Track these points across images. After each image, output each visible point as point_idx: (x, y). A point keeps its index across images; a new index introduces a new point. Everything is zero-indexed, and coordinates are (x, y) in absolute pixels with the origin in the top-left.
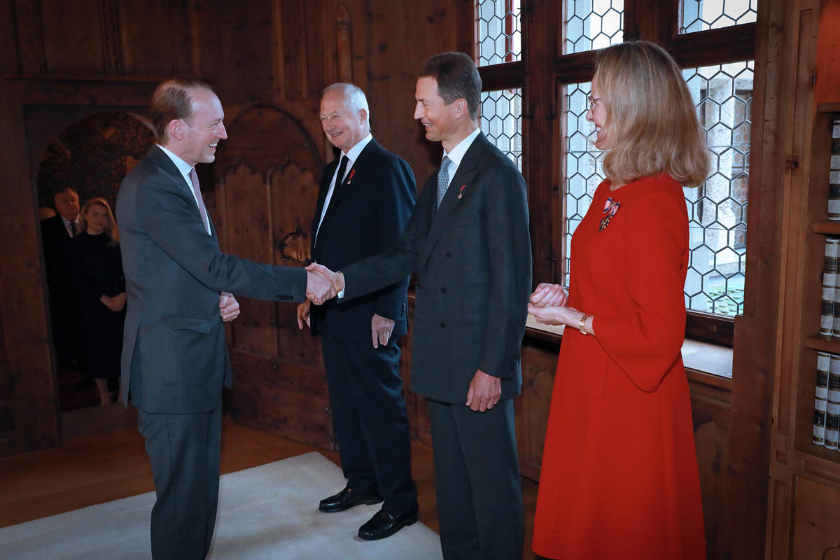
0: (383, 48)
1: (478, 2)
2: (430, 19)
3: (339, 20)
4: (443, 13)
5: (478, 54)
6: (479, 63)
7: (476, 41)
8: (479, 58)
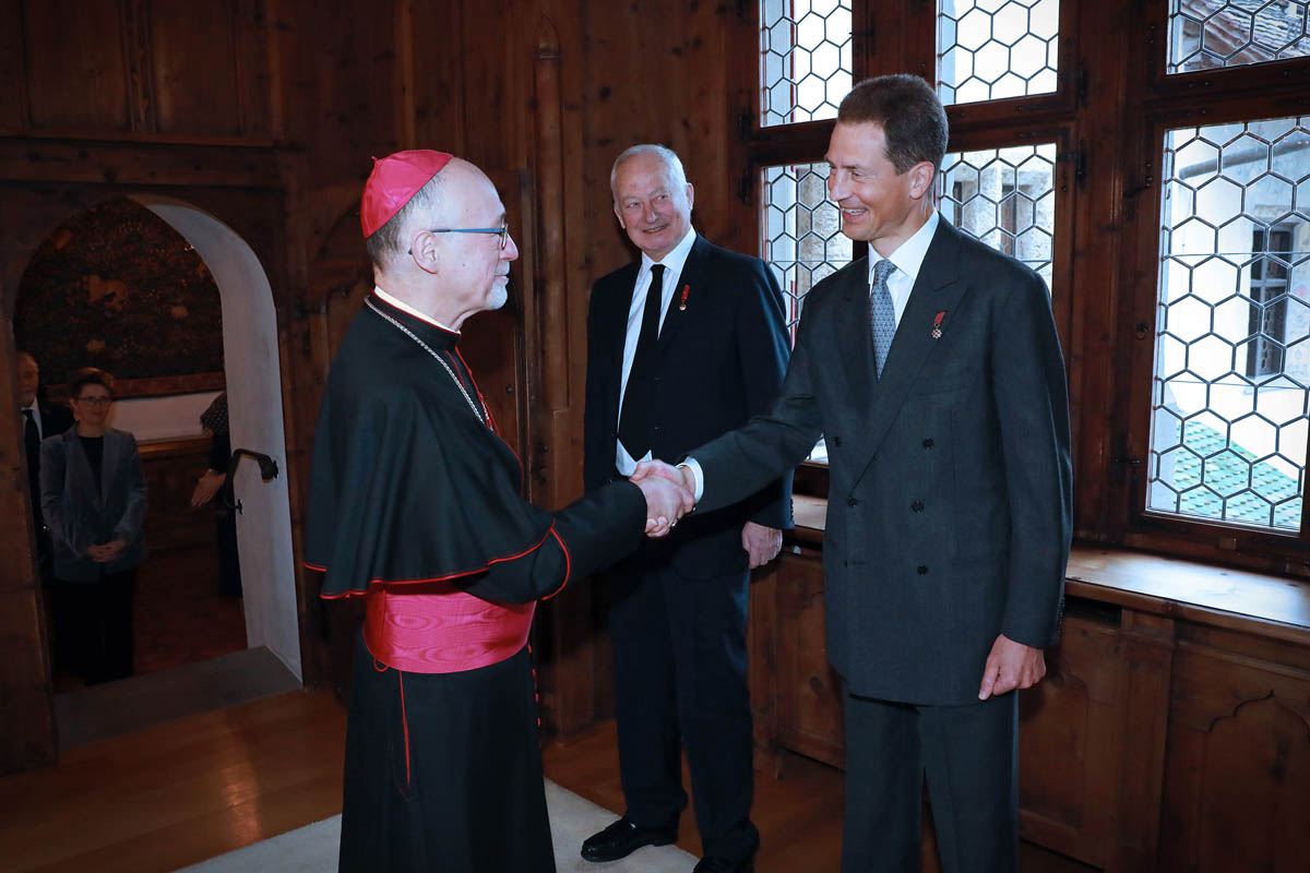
0: (605, 93)
1: (764, 24)
2: (677, 51)
3: (542, 45)
4: (698, 42)
5: (765, 105)
6: (766, 120)
7: (762, 86)
8: (765, 113)
